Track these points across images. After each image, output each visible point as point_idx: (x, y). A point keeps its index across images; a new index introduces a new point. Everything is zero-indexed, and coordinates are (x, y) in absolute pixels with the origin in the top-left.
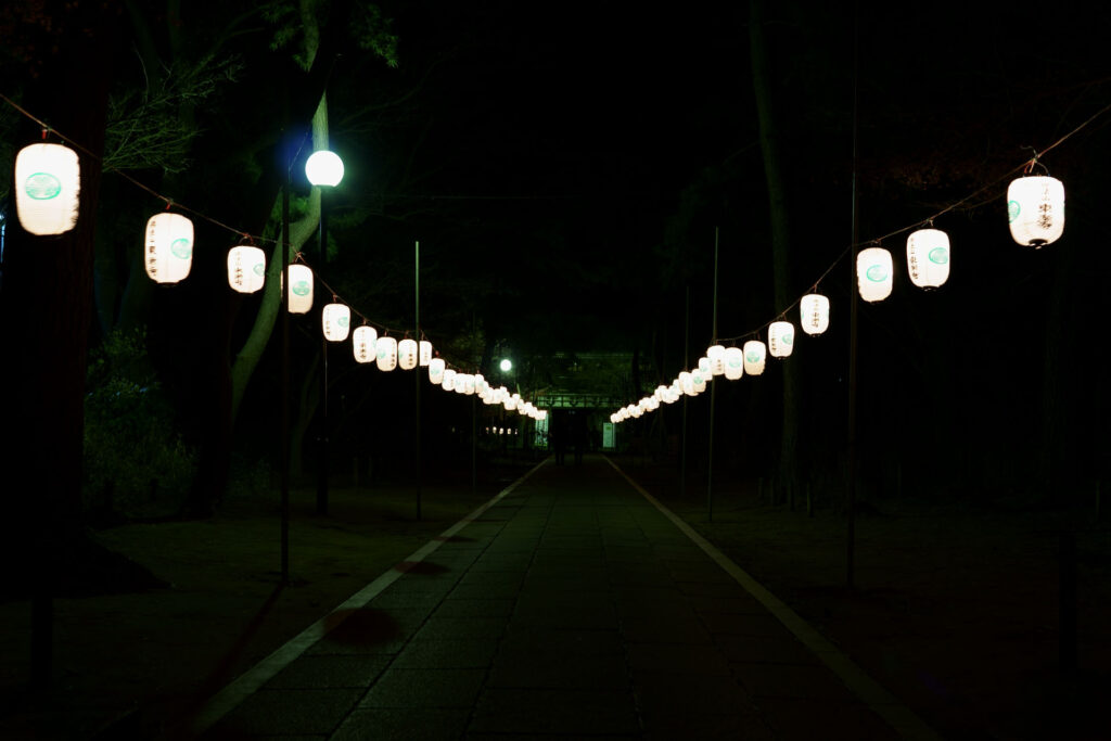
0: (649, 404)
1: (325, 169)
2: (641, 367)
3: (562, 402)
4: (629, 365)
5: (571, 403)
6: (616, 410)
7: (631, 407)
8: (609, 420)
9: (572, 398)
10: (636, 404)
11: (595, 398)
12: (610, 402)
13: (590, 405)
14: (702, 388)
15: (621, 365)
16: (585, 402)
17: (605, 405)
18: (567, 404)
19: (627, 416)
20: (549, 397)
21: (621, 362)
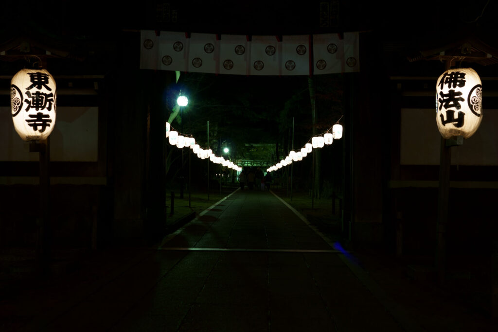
0: (279, 166)
1: (182, 101)
3: (248, 164)
4: (275, 149)
5: (251, 164)
6: (269, 167)
8: (266, 171)
9: (252, 162)
10: (275, 165)
11: (261, 162)
12: (267, 164)
13: (259, 165)
14: (301, 159)
15: (271, 149)
16: (257, 164)
17: (265, 165)
18: (249, 165)
19: (273, 170)
20: (242, 162)
21: (271, 148)
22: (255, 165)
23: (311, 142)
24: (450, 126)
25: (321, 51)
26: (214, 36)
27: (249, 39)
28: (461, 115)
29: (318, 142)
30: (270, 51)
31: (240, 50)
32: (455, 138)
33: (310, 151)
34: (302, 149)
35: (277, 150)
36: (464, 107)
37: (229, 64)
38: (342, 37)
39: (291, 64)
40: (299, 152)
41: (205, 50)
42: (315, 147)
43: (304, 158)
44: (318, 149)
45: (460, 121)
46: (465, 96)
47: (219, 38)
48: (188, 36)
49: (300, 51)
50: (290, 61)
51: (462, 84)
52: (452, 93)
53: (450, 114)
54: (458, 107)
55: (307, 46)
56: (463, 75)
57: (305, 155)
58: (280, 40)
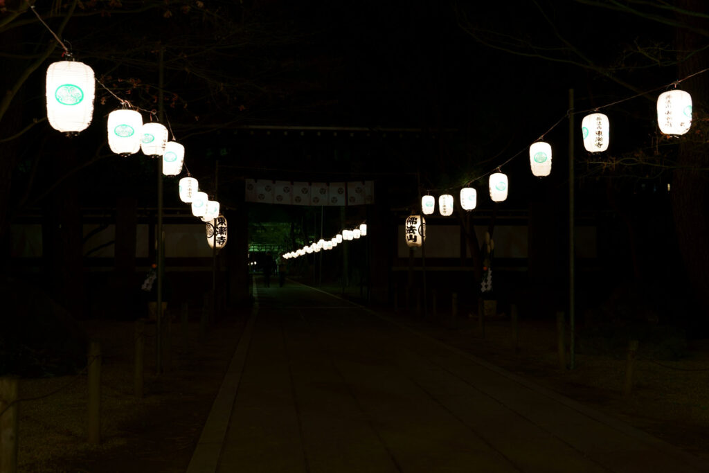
0: (301, 252)
2: (295, 231)
4: (289, 230)
6: (286, 253)
7: (293, 253)
9: (259, 246)
10: (295, 252)
11: (271, 246)
13: (268, 250)
14: (331, 248)
16: (266, 249)
18: (256, 250)
19: (291, 257)
21: (285, 229)
22: (263, 250)
23: (341, 234)
24: (411, 241)
25: (352, 192)
26: (289, 183)
27: (310, 185)
28: (416, 237)
29: (349, 235)
30: (323, 191)
31: (305, 191)
32: (413, 247)
33: (340, 241)
34: (333, 239)
35: (292, 230)
36: (417, 233)
37: (298, 199)
38: (364, 184)
39: (334, 199)
40: (329, 242)
41: (285, 191)
42: (345, 239)
43: (333, 247)
44: (347, 240)
45: (415, 239)
46: (417, 228)
47: (292, 184)
48: (274, 183)
49: (340, 192)
50: (334, 198)
51: (416, 223)
52: (411, 227)
53: (411, 236)
54: (414, 233)
55: (344, 189)
56: (416, 219)
57: (336, 245)
58: (328, 185)
